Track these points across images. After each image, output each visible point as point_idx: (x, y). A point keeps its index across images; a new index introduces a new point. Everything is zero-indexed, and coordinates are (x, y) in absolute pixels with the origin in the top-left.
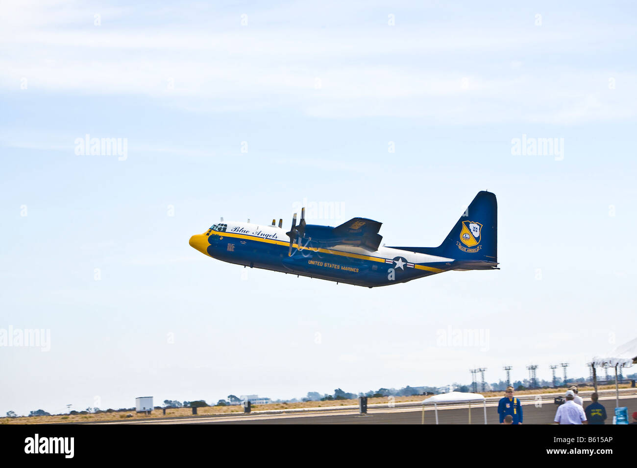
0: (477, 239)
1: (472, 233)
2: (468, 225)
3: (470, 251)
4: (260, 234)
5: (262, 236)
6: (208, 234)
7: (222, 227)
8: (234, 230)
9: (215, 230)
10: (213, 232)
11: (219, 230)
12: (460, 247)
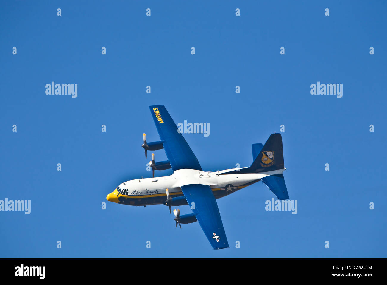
0: (272, 159)
1: (268, 157)
2: (266, 154)
3: (268, 166)
4: (148, 193)
5: (150, 194)
6: (118, 196)
7: (126, 192)
8: (133, 193)
9: (121, 193)
10: (120, 195)
11: (124, 194)
12: (262, 165)
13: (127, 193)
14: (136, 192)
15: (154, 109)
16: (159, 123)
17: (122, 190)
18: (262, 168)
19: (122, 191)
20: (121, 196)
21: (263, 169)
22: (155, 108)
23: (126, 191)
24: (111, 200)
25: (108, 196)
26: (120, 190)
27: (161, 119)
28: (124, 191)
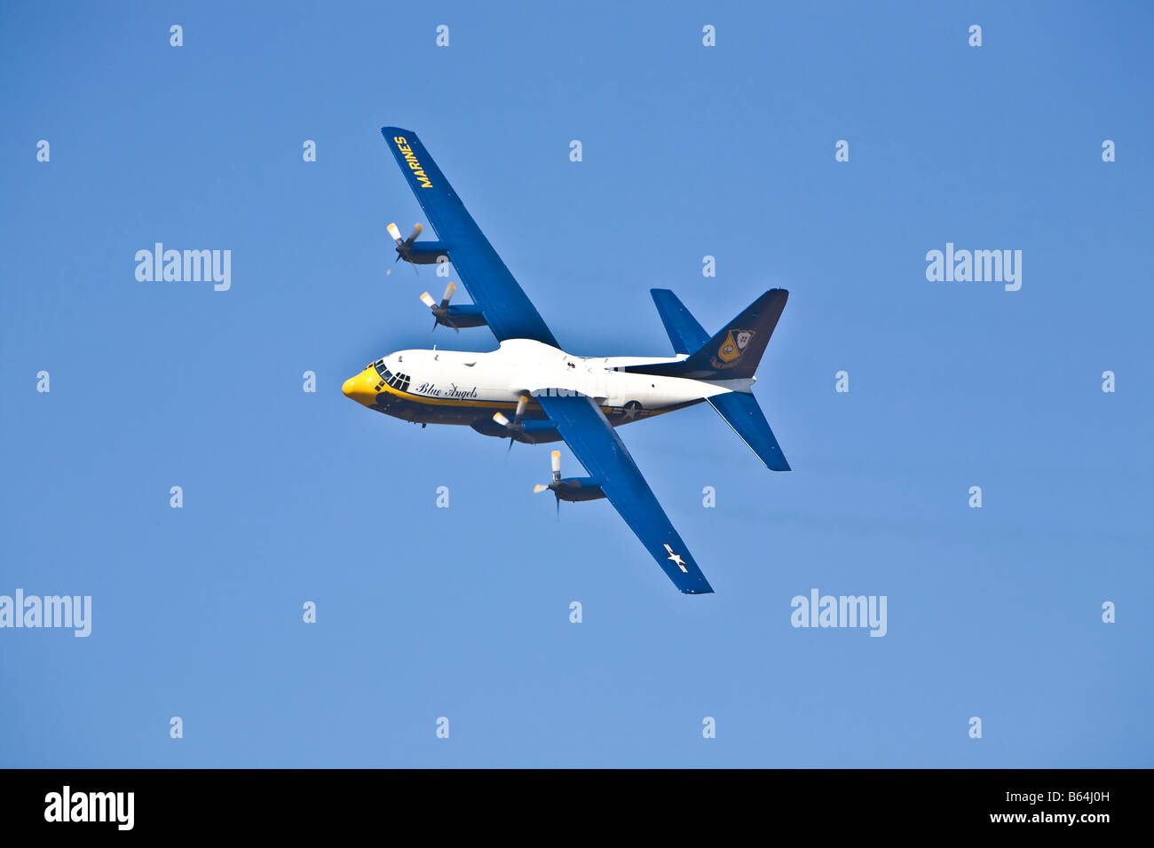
0: (741, 350)
1: (737, 344)
2: (735, 335)
5: (457, 397)
6: (378, 388)
7: (402, 382)
8: (420, 389)
9: (390, 383)
10: (386, 388)
11: (397, 386)
12: (714, 364)
13: (406, 385)
14: (428, 388)
15: (396, 138)
16: (423, 186)
17: (394, 375)
18: (712, 369)
19: (394, 378)
20: (386, 392)
21: (714, 373)
22: (400, 138)
23: (404, 381)
24: (356, 396)
25: (350, 385)
26: (389, 374)
27: (421, 173)
28: (398, 378)
